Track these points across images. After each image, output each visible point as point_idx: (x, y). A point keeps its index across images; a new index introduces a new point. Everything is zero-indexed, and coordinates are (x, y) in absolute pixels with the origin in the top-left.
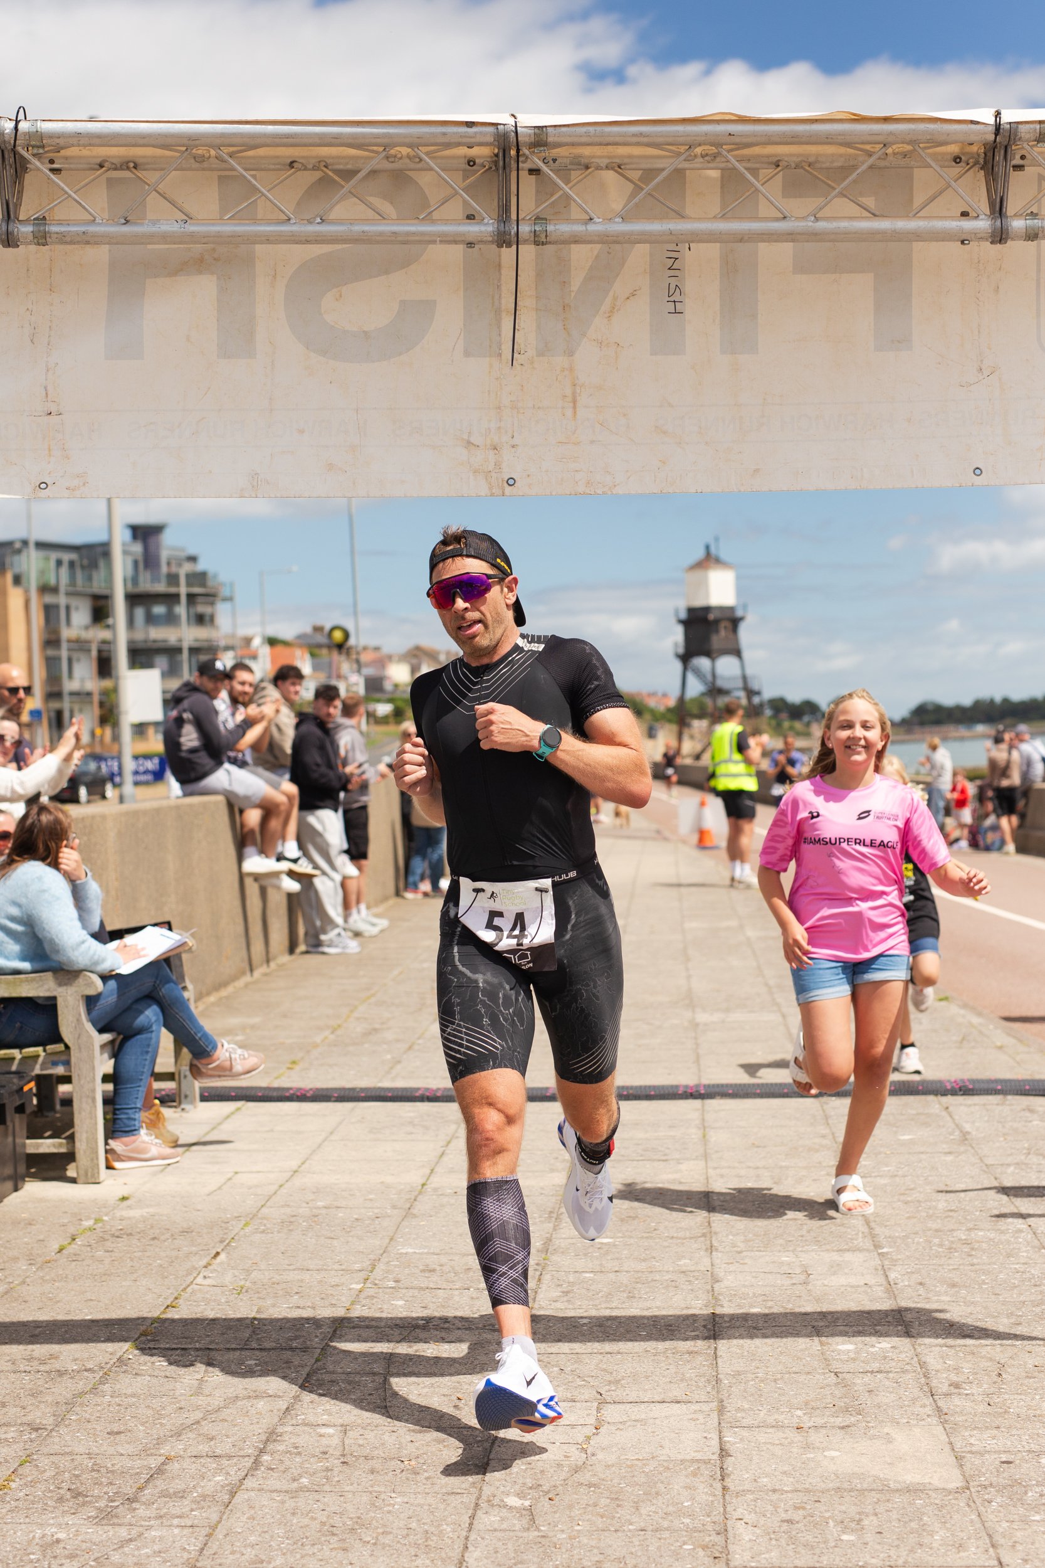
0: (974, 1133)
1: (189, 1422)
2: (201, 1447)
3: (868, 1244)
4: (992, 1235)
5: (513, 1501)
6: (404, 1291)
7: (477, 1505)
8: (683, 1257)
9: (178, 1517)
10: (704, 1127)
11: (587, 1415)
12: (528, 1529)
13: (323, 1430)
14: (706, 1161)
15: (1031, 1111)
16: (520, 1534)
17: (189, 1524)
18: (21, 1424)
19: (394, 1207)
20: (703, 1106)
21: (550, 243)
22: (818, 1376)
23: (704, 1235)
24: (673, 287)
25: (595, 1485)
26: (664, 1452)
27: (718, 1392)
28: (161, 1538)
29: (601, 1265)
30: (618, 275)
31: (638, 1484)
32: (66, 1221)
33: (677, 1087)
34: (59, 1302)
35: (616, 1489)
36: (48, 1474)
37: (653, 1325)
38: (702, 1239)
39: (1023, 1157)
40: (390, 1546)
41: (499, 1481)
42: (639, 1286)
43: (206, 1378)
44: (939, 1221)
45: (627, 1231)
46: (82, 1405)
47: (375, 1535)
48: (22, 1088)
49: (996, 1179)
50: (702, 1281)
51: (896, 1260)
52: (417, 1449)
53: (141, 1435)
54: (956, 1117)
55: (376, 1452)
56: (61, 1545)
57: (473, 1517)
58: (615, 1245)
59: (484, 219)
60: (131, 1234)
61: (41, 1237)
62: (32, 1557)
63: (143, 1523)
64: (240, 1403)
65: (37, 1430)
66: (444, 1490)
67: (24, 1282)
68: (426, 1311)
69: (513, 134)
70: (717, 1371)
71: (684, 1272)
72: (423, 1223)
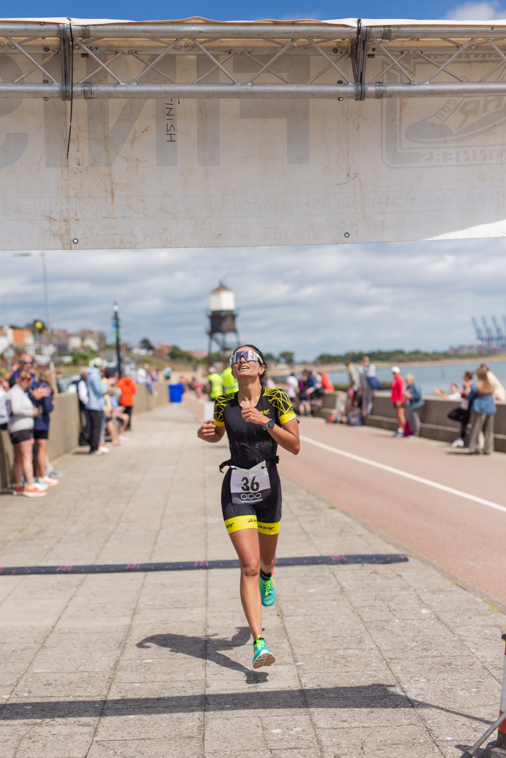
0: (347, 587)
3: (291, 660)
4: (357, 652)
8: (190, 671)
10: (207, 587)
14: (207, 608)
15: (377, 573)
19: (35, 642)
20: (207, 573)
21: (94, 98)
22: (260, 752)
24: (169, 126)
29: (144, 678)
30: (137, 119)
33: (194, 563)
39: (373, 602)
42: (165, 691)
44: (329, 644)
45: (161, 654)
49: (359, 616)
50: (199, 687)
51: (305, 671)
54: (338, 578)
58: (153, 664)
59: (53, 82)
68: (43, 713)
69: (69, 30)
70: (203, 751)
71: (189, 681)
72: (49, 653)
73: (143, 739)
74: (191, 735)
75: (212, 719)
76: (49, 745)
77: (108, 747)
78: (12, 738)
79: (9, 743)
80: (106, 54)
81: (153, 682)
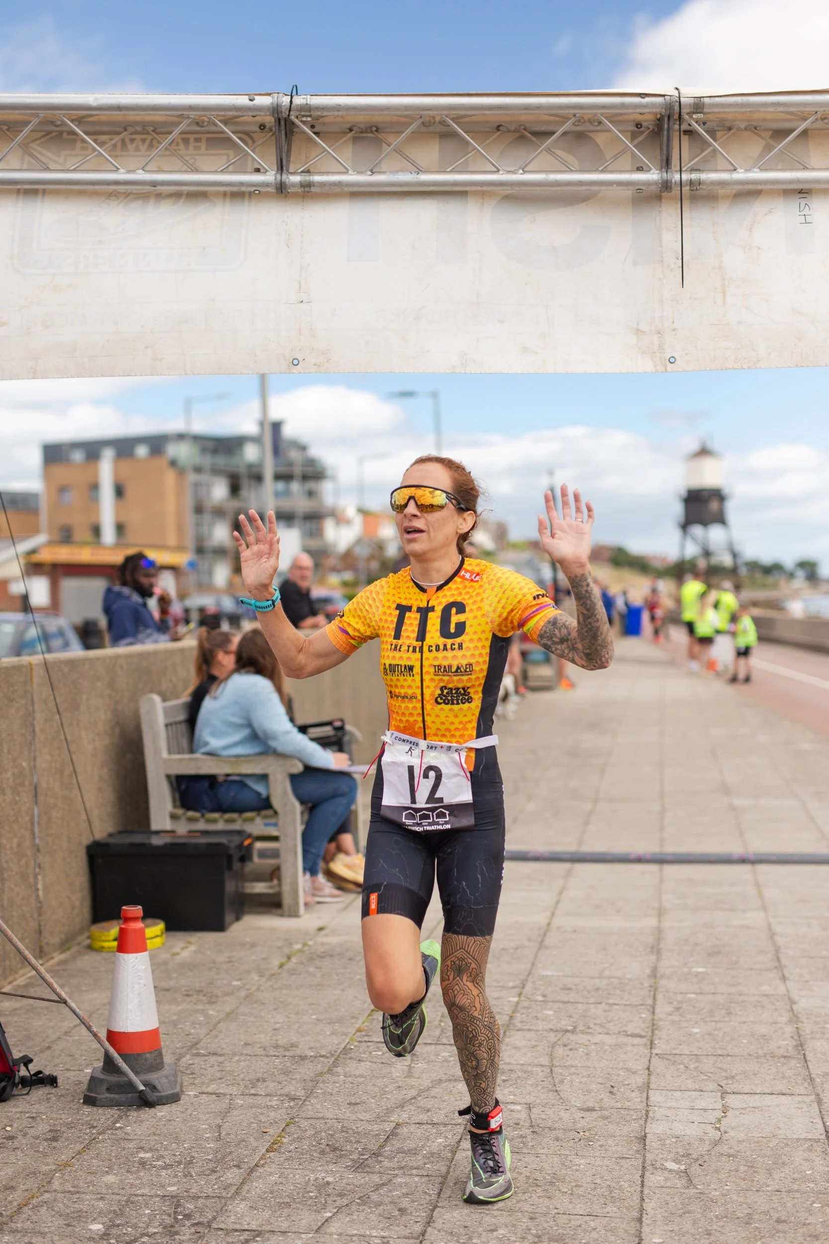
1: (408, 1097)
2: (421, 1116)
5: (671, 1165)
6: (551, 1004)
7: (644, 1167)
8: (764, 984)
9: (415, 1168)
10: (757, 885)
11: (715, 1102)
12: (688, 1187)
13: (512, 1107)
14: (766, 912)
16: (682, 1191)
17: (425, 1174)
18: (280, 1095)
19: (530, 940)
21: (702, 189)
23: (776, 968)
25: (732, 1156)
26: (781, 1132)
27: (814, 1088)
28: (406, 1184)
31: (766, 1156)
32: (280, 944)
33: (730, 855)
34: (288, 1005)
35: (750, 1159)
36: (309, 1133)
37: (752, 1035)
38: (775, 971)
40: (583, 1196)
41: (657, 1149)
42: (733, 1005)
43: (413, 1065)
45: (715, 963)
46: (324, 1082)
47: (570, 1187)
48: (242, 843)
50: (782, 1002)
52: (588, 1123)
53: (374, 1106)
55: (557, 1125)
56: (331, 1187)
57: (642, 1176)
58: (708, 973)
59: (651, 170)
60: (331, 956)
61: (264, 956)
62: (311, 1194)
63: (390, 1172)
64: (444, 1084)
65: (293, 1099)
66: (616, 1156)
67: (258, 990)
68: (572, 1020)
69: (677, 104)
70: (809, 1072)
71: (766, 996)
72: (555, 953)
73: (720, 1055)
74: (786, 1054)
75: (811, 1038)
76: (593, 1054)
77: (676, 1061)
78: (541, 1044)
79: (539, 1048)
80: (715, 131)
81: (713, 994)
